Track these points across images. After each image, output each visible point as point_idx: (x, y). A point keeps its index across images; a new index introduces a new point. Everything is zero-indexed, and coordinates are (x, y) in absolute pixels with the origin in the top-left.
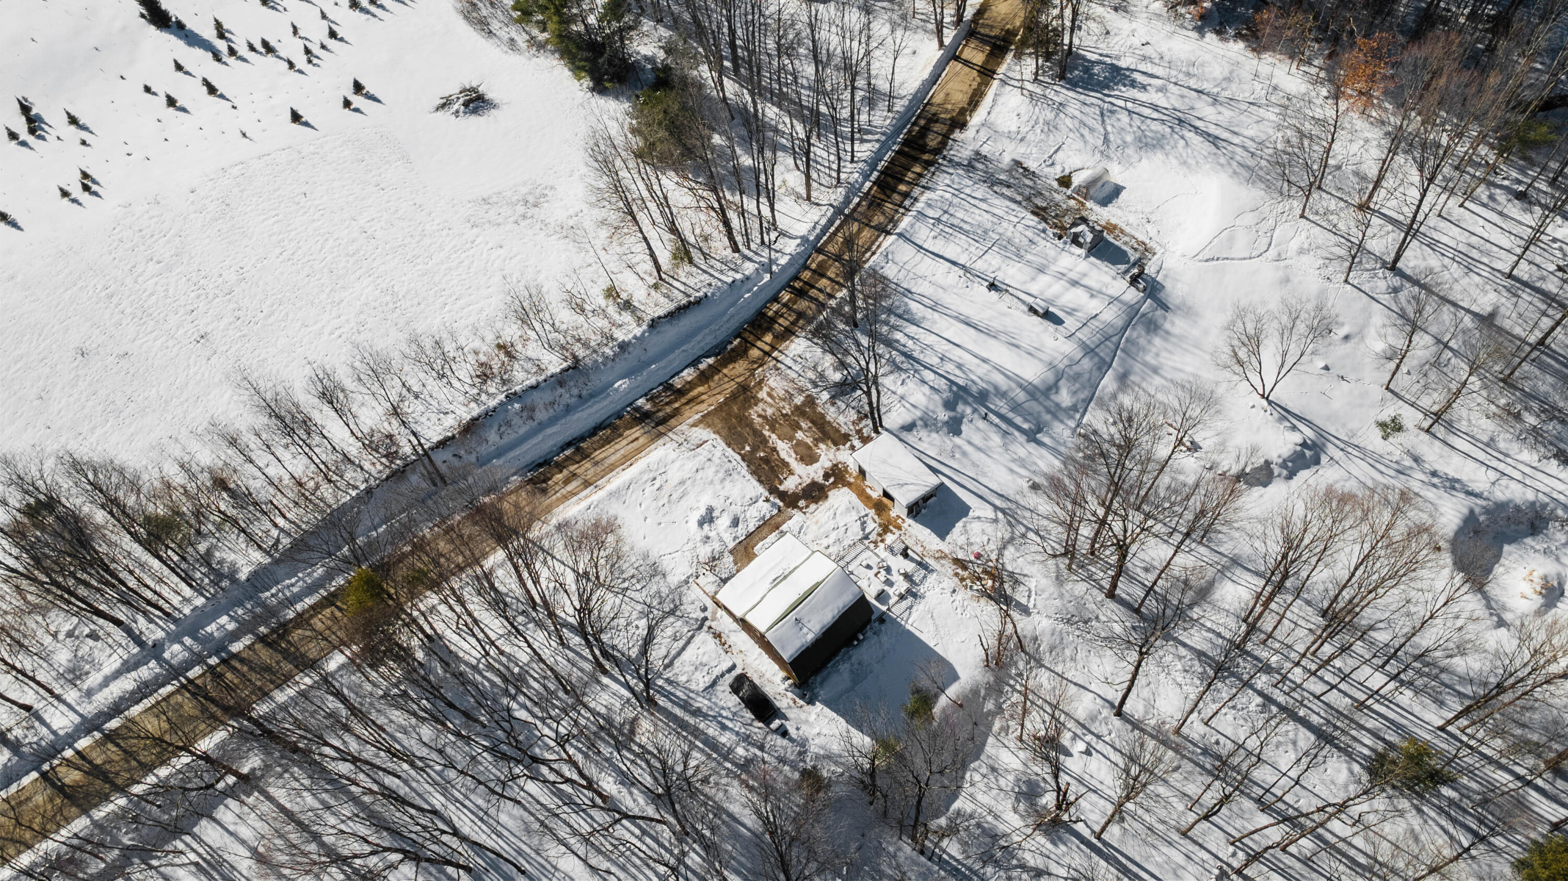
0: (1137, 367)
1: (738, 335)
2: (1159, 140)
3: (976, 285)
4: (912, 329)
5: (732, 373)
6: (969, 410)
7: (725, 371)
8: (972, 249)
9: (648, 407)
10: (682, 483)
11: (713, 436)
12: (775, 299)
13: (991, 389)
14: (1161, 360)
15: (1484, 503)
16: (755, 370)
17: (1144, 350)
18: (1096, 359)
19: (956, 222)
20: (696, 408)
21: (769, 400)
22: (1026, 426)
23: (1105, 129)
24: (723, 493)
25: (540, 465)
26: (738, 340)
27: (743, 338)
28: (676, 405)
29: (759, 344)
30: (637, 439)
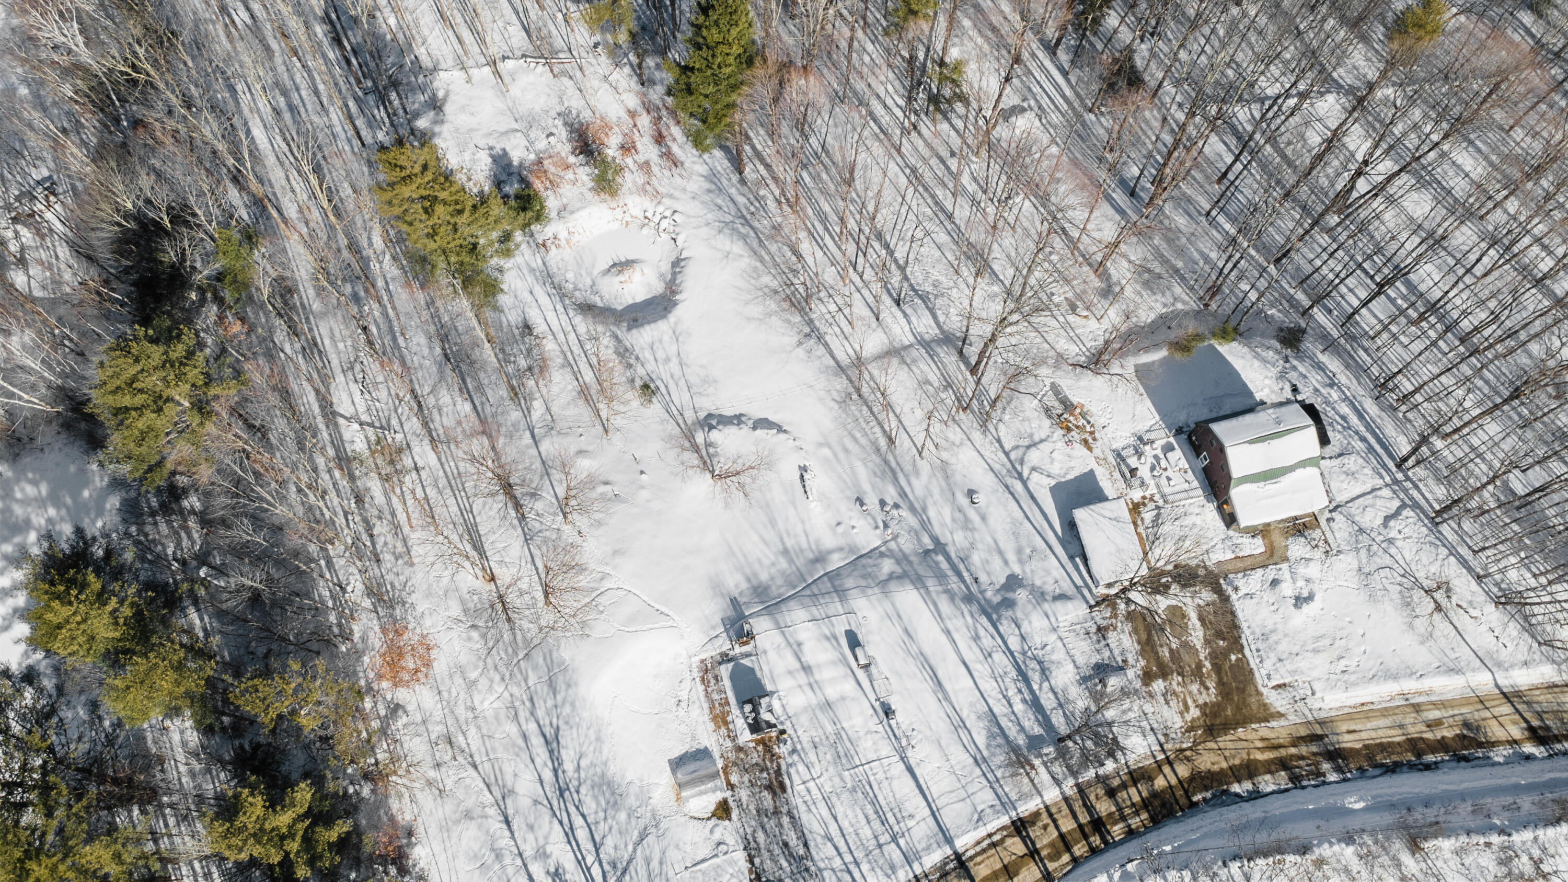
0: (800, 562)
1: (1194, 805)
2: (600, 786)
3: (904, 727)
4: (1000, 709)
5: (1216, 759)
6: (989, 594)
7: (1224, 765)
8: (881, 776)
9: (1326, 766)
10: (1316, 651)
11: (1264, 691)
12: (1131, 833)
13: (958, 601)
14: (773, 558)
15: (614, 329)
16: (1190, 749)
17: (783, 573)
18: (837, 583)
19: (876, 824)
20: (1272, 735)
21: (1190, 702)
22: (940, 558)
23: (635, 850)
24: (1277, 617)
25: (1466, 759)
26: (1195, 799)
27: (1189, 798)
28: (1293, 750)
29: (1174, 781)
30: (1349, 732)
